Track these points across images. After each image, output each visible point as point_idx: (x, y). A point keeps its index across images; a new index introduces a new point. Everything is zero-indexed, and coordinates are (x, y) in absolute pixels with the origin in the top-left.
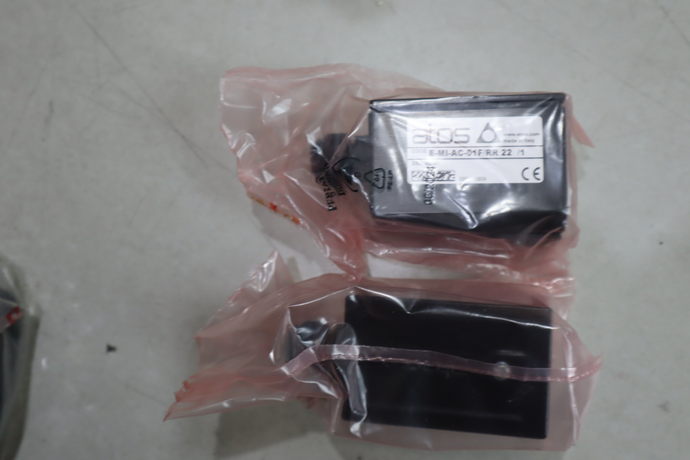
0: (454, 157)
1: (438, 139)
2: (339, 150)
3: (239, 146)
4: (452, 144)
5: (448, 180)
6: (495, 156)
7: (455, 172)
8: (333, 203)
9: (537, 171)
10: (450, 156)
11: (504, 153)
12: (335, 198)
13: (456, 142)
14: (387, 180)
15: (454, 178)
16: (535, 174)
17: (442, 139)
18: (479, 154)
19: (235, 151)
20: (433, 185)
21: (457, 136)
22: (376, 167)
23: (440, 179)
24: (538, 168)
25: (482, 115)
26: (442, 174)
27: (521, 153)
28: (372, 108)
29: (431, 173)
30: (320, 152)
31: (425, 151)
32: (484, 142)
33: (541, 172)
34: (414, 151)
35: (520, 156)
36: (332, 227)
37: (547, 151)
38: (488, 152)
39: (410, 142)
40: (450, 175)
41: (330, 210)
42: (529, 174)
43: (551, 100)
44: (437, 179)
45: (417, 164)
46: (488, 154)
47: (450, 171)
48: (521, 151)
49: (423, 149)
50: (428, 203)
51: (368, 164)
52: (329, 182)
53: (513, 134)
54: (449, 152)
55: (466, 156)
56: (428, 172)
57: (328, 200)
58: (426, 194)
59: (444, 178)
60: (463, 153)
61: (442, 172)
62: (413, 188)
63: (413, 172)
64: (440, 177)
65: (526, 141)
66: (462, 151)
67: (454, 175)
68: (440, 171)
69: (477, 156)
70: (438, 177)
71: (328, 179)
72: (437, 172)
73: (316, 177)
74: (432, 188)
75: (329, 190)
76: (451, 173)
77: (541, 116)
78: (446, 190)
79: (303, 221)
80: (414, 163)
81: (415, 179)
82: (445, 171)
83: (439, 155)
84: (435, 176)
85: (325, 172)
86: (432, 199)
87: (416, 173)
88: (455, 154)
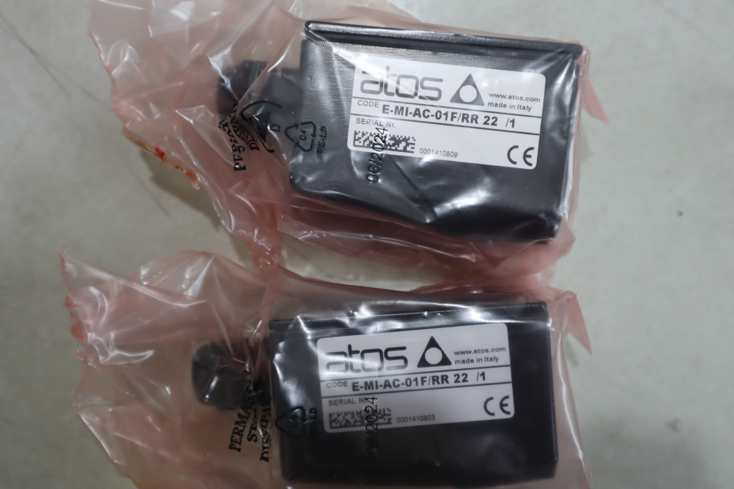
0: (417, 118)
1: (397, 91)
2: (255, 87)
3: (116, 60)
4: (417, 100)
5: (405, 150)
6: (474, 124)
7: (415, 140)
8: (241, 159)
9: (529, 153)
10: (410, 117)
11: (488, 120)
12: (242, 155)
13: (421, 97)
14: (318, 139)
15: (413, 148)
16: (525, 156)
17: (402, 91)
18: (453, 117)
19: (109, 69)
20: (382, 155)
22: (304, 119)
23: (393, 148)
24: (532, 149)
25: (464, 64)
26: (397, 141)
27: (510, 124)
28: (307, 32)
29: (381, 139)
30: (229, 86)
31: (376, 105)
32: (461, 101)
33: (534, 154)
34: (360, 103)
35: (509, 128)
36: (238, 191)
37: (548, 126)
38: (465, 117)
39: (356, 91)
40: (408, 144)
41: (236, 169)
42: (517, 155)
43: (562, 53)
44: (389, 147)
45: (363, 122)
46: (465, 120)
47: (409, 138)
48: (511, 122)
49: (374, 101)
50: (371, 179)
51: (293, 113)
52: (235, 132)
53: (502, 96)
54: (409, 111)
55: (434, 119)
56: (378, 136)
57: (234, 155)
58: (371, 166)
59: (398, 146)
60: (430, 114)
61: (397, 138)
62: (353, 155)
63: (356, 133)
64: (394, 145)
65: (520, 107)
66: (429, 111)
67: (414, 144)
68: (394, 136)
69: (449, 121)
70: (391, 144)
71: (234, 127)
72: (390, 138)
73: (220, 121)
74: (380, 158)
75: (235, 141)
76: (409, 142)
77: (545, 73)
78: (399, 163)
79: (200, 177)
80: (358, 120)
81: (357, 143)
82: (401, 137)
83: (395, 114)
84: (387, 143)
85: (230, 116)
86: (378, 173)
87: (360, 135)
88: (419, 115)
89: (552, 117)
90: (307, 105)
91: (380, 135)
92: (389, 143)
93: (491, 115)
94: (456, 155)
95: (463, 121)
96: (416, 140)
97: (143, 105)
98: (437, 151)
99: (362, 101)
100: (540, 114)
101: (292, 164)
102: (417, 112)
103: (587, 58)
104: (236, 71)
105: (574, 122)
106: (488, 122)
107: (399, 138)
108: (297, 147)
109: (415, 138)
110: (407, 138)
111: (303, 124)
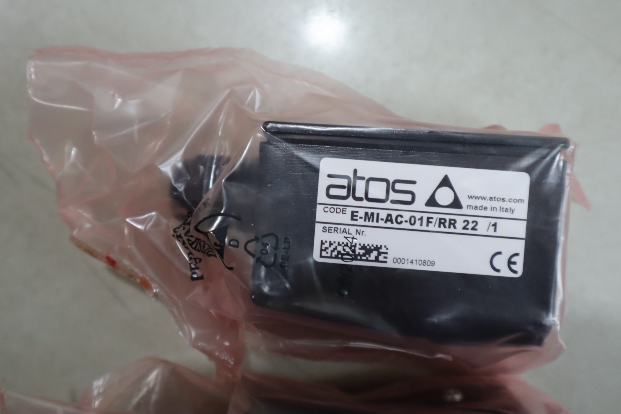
0: (389, 224)
1: (366, 195)
4: (388, 205)
5: (377, 260)
6: (452, 230)
7: (387, 249)
8: (197, 268)
9: (513, 260)
10: (381, 223)
11: (467, 225)
13: (393, 202)
14: (281, 252)
15: (385, 258)
16: (510, 263)
17: (372, 195)
18: (428, 222)
20: (352, 266)
21: (395, 191)
22: (265, 231)
23: (364, 258)
24: (517, 255)
26: (368, 250)
27: (492, 228)
28: (265, 133)
29: (350, 248)
31: (344, 212)
32: (437, 205)
33: (520, 261)
34: (326, 210)
35: (491, 232)
38: (441, 222)
39: (321, 197)
40: (380, 254)
41: (193, 279)
42: (501, 262)
44: (359, 258)
45: (330, 231)
46: (442, 225)
47: (381, 246)
48: (493, 225)
49: (341, 208)
51: (252, 225)
52: (190, 244)
53: (482, 197)
54: (380, 217)
55: (407, 225)
56: (347, 245)
57: (190, 264)
58: (340, 279)
59: (370, 256)
60: (403, 220)
61: (368, 247)
63: (322, 243)
64: (364, 255)
65: (502, 209)
66: (402, 216)
67: (386, 253)
68: (364, 245)
69: (424, 227)
70: (361, 254)
71: (188, 240)
72: (360, 247)
76: (381, 251)
80: (325, 228)
81: (324, 254)
82: (373, 245)
83: (365, 220)
84: (357, 253)
87: (327, 245)
88: (392, 221)
91: (349, 245)
92: (359, 253)
93: (471, 219)
94: (433, 264)
95: (440, 226)
96: (389, 249)
98: (412, 260)
99: (328, 208)
100: (525, 217)
102: (389, 218)
106: (467, 227)
107: (370, 247)
108: (258, 261)
109: (387, 247)
110: (379, 246)
111: (264, 236)
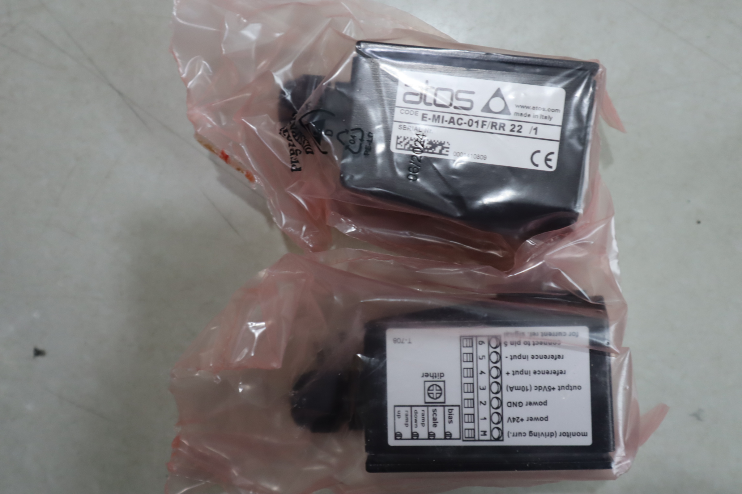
0: (451, 125)
1: (435, 101)
2: (312, 98)
3: (191, 74)
4: (452, 109)
5: (440, 153)
6: (501, 131)
7: (449, 144)
8: (297, 162)
9: (549, 157)
10: (445, 124)
11: (514, 128)
12: (300, 157)
13: (455, 108)
14: (365, 143)
15: (447, 151)
16: (547, 160)
17: (439, 101)
18: (483, 126)
19: (186, 81)
20: (421, 157)
21: (458, 99)
22: (354, 126)
23: (430, 151)
24: (552, 153)
25: (494, 78)
26: (433, 145)
27: (534, 132)
28: (358, 51)
29: (420, 142)
30: (289, 98)
31: (416, 114)
32: (491, 111)
33: (554, 158)
34: (403, 111)
35: (533, 135)
36: (294, 190)
37: (567, 133)
38: (493, 125)
39: (399, 101)
40: (443, 148)
41: (292, 170)
42: (539, 159)
43: (580, 70)
44: (426, 150)
45: (405, 128)
46: (494, 128)
47: (444, 142)
48: (534, 129)
49: (414, 110)
50: (412, 178)
51: (344, 120)
52: (294, 136)
53: (527, 107)
54: (445, 119)
55: (466, 127)
56: (417, 140)
57: (291, 158)
58: (411, 167)
59: (435, 150)
60: (463, 122)
61: (434, 143)
62: (395, 157)
63: (398, 138)
64: (431, 148)
65: (543, 117)
66: (462, 119)
67: (448, 148)
68: (431, 140)
69: (479, 129)
70: (428, 147)
71: (293, 132)
72: (428, 142)
73: (280, 128)
74: (419, 160)
75: (294, 145)
76: (444, 146)
77: (565, 88)
78: (435, 165)
79: (258, 180)
80: (401, 126)
81: (399, 146)
82: (438, 141)
83: (433, 121)
84: (425, 147)
85: (290, 123)
86: (417, 173)
87: (401, 140)
88: (453, 122)
89: (572, 125)
90: (357, 113)
91: (419, 140)
94: (485, 158)
95: (492, 128)
96: (451, 144)
97: (214, 112)
98: (469, 154)
100: (560, 124)
101: (343, 164)
102: (452, 120)
103: (603, 74)
104: (295, 85)
105: (590, 130)
106: (514, 130)
107: (436, 143)
108: (347, 149)
109: (449, 143)
111: (353, 130)
